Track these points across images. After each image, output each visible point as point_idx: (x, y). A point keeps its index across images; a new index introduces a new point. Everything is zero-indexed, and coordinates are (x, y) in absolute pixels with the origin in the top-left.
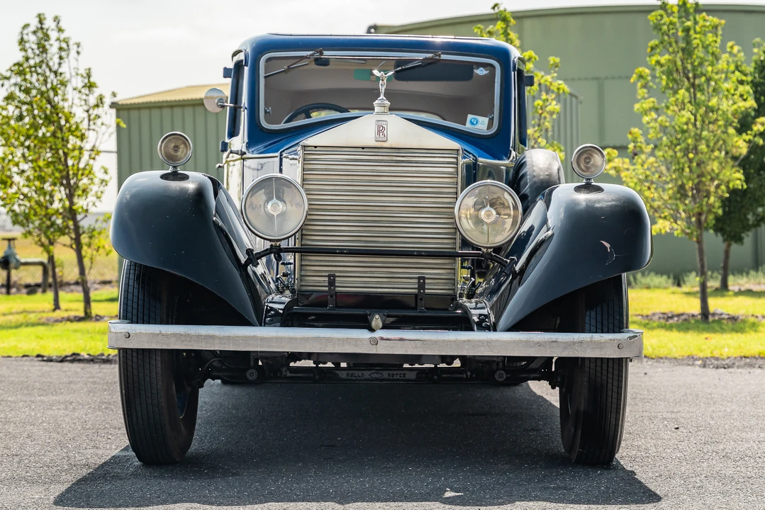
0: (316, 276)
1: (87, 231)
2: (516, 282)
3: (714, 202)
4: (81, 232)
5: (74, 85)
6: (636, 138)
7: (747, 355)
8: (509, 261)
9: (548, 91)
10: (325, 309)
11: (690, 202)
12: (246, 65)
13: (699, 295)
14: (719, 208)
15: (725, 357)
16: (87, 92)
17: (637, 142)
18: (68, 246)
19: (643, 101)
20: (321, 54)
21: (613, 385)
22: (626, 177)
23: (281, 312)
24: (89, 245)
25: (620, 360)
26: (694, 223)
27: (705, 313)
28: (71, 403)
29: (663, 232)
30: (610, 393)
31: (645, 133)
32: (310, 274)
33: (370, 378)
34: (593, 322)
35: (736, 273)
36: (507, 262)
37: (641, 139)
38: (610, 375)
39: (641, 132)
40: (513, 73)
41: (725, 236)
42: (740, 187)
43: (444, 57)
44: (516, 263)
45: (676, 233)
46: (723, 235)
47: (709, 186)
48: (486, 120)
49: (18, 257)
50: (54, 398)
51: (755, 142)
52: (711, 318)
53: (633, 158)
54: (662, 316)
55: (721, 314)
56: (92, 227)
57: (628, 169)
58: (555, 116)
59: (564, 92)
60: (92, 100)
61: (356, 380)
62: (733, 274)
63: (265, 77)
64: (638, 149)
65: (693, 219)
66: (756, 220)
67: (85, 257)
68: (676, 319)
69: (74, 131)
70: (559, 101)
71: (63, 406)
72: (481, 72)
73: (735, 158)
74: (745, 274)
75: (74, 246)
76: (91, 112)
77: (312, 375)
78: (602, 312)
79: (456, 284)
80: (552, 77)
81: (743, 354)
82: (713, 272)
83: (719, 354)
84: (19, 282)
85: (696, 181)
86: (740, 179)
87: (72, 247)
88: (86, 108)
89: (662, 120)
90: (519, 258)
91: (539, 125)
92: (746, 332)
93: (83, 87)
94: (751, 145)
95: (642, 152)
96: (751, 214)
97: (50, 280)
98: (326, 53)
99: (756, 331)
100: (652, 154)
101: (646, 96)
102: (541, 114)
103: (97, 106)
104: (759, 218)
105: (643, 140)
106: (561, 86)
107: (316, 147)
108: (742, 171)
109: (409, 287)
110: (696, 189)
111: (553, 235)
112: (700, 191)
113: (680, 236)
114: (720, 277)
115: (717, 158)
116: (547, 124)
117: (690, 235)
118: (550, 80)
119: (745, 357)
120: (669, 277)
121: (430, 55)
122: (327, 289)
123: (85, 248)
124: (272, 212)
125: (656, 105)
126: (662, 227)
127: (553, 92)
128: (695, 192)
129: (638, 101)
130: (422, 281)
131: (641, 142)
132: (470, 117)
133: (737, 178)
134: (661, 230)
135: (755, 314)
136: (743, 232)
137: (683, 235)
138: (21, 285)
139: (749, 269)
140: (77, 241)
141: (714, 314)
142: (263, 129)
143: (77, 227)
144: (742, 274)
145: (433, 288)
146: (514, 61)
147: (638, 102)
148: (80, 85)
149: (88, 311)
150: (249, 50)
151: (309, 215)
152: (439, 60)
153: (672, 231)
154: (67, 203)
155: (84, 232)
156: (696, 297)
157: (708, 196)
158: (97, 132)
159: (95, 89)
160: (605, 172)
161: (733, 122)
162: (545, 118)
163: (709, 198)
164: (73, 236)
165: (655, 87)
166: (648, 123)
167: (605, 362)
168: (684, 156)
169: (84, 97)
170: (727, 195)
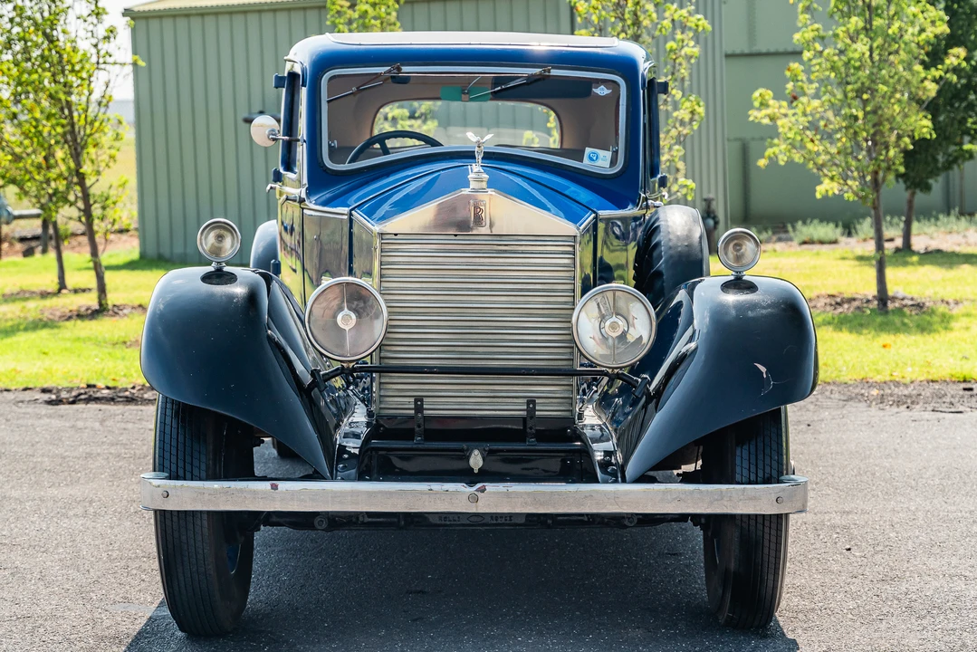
0: (399, 397)
1: (99, 200)
2: (651, 406)
3: (895, 156)
4: (91, 202)
5: (78, 13)
6: (796, 76)
7: (935, 377)
8: (640, 380)
9: (684, 28)
10: (411, 442)
11: (864, 157)
12: (304, 85)
13: (874, 262)
14: (901, 164)
15: (907, 381)
16: (95, 21)
17: (798, 81)
18: (75, 220)
19: (804, 29)
20: (399, 69)
21: (770, 541)
22: (783, 127)
23: (357, 451)
24: (102, 219)
25: (779, 517)
26: (869, 184)
27: (883, 297)
28: (91, 502)
29: (830, 193)
30: (766, 551)
31: (808, 71)
32: (391, 394)
33: (468, 522)
34: (745, 464)
35: (921, 217)
36: (637, 382)
37: (802, 77)
38: (767, 530)
39: (802, 68)
40: (641, 91)
41: (909, 183)
42: (928, 137)
43: (555, 72)
44: (650, 383)
45: (846, 195)
46: (905, 182)
47: (889, 137)
48: (608, 155)
49: (10, 209)
50: (70, 491)
51: (948, 79)
52: (891, 306)
53: (792, 102)
54: (828, 301)
55: (903, 299)
56: (105, 194)
57: (786, 115)
58: (693, 61)
59: (704, 29)
60: (101, 31)
61: (451, 525)
62: (919, 221)
63: (328, 102)
64: (798, 90)
65: (868, 178)
66: (947, 160)
67: (97, 232)
68: (846, 306)
69: (79, 71)
70: (697, 42)
71: (80, 511)
72: (602, 91)
73: (919, 102)
74: (933, 220)
75: (83, 219)
76: (100, 47)
77: (396, 520)
78: (756, 451)
79: (574, 404)
80: (689, 12)
81: (930, 377)
82: (892, 218)
83: (900, 376)
84: (11, 235)
85: (872, 131)
86: (928, 127)
87: (80, 220)
88: (94, 41)
89: (829, 54)
90: (653, 377)
91: (673, 74)
92: (935, 331)
93: (89, 15)
94: (942, 83)
95: (804, 94)
96: (941, 154)
97: (51, 231)
98: (405, 69)
99: (946, 328)
100: (817, 96)
101: (809, 22)
102: (675, 60)
103: (107, 38)
104: (951, 159)
105: (804, 79)
106: (700, 23)
107: (396, 235)
108: (930, 117)
109: (516, 409)
110: (871, 140)
111: (696, 349)
112: (878, 143)
113: (851, 199)
114: (902, 225)
115: (899, 101)
116: (683, 71)
117: (864, 198)
118: (686, 15)
119: (933, 381)
120: (837, 226)
121: (537, 71)
122: (413, 412)
123: (96, 221)
124: (342, 326)
125: (822, 33)
126: (828, 188)
127: (690, 29)
128: (870, 143)
129: (798, 30)
130: (531, 406)
131: (802, 81)
132: (588, 150)
133: (923, 126)
134: (827, 191)
135: (946, 299)
136: (931, 178)
137: (856, 199)
138: (13, 238)
139: (939, 212)
140: (87, 212)
141: (894, 299)
142: (326, 170)
143: (86, 196)
144: (929, 220)
145: (545, 410)
146: (643, 75)
147: (798, 32)
148: (85, 13)
149: (103, 302)
150: (307, 65)
151: (390, 320)
152: (549, 76)
153: (841, 193)
154: (72, 165)
155: (95, 202)
156: (871, 265)
157: (887, 148)
158: (109, 72)
159: (104, 17)
160: (757, 121)
161: (920, 54)
162: (680, 64)
163: (887, 152)
164: (82, 207)
165: (821, 9)
166: (810, 60)
167: (760, 520)
168: (857, 97)
169: (91, 28)
170: (911, 147)
